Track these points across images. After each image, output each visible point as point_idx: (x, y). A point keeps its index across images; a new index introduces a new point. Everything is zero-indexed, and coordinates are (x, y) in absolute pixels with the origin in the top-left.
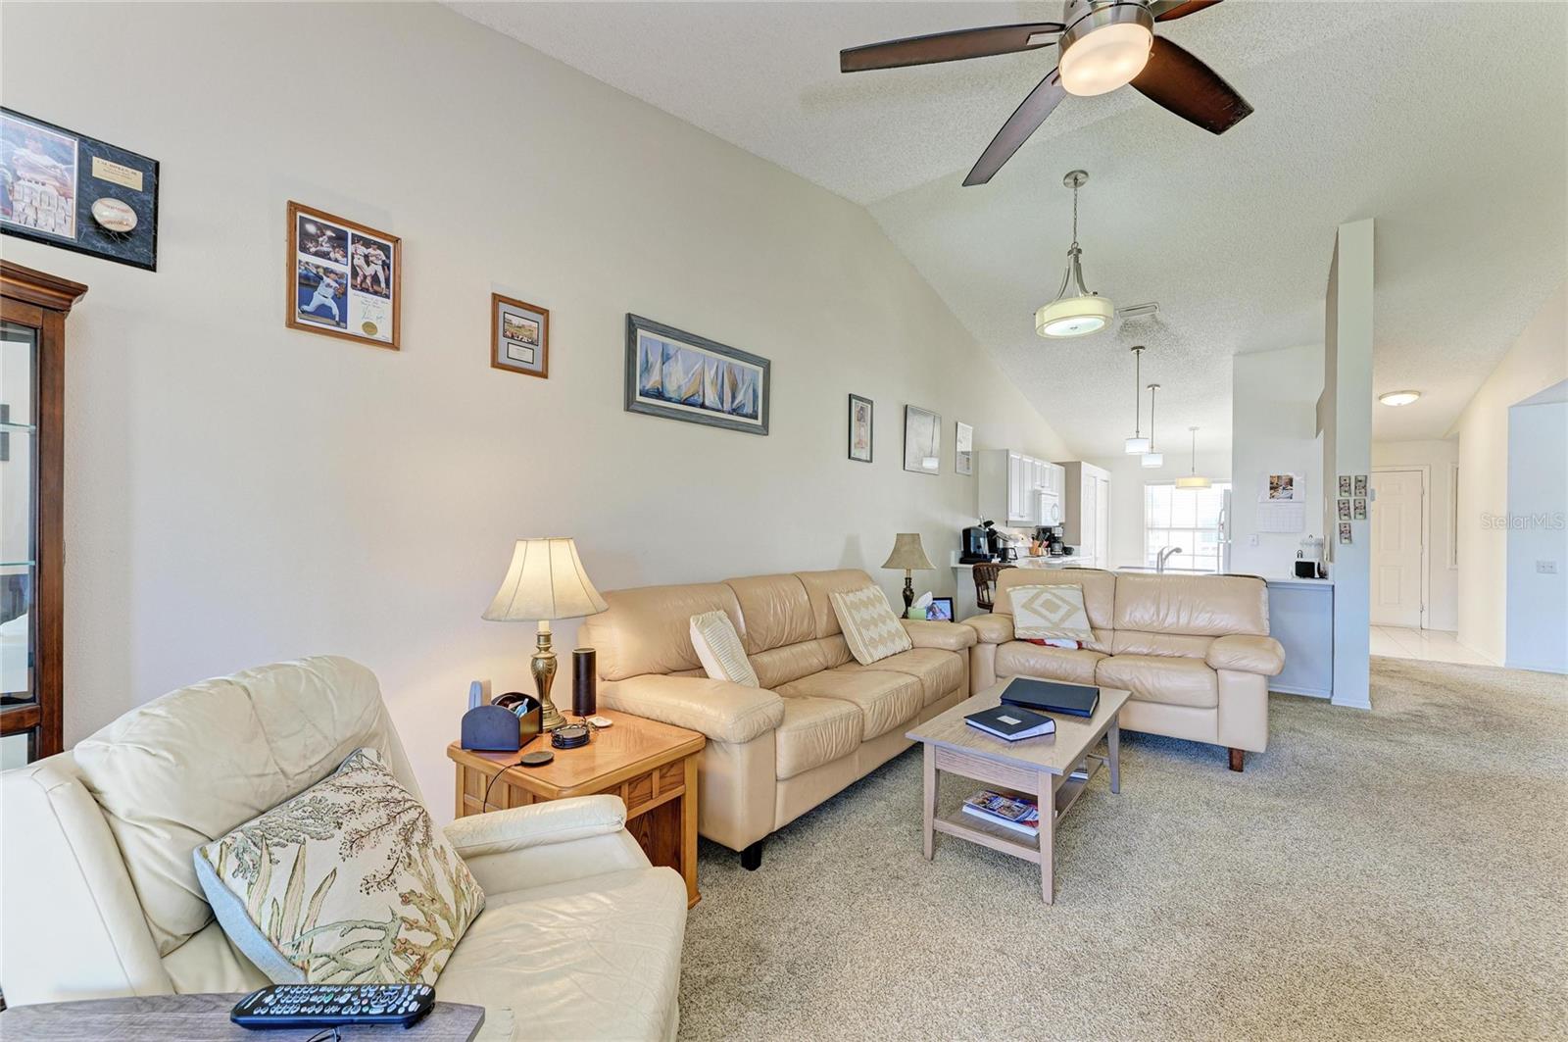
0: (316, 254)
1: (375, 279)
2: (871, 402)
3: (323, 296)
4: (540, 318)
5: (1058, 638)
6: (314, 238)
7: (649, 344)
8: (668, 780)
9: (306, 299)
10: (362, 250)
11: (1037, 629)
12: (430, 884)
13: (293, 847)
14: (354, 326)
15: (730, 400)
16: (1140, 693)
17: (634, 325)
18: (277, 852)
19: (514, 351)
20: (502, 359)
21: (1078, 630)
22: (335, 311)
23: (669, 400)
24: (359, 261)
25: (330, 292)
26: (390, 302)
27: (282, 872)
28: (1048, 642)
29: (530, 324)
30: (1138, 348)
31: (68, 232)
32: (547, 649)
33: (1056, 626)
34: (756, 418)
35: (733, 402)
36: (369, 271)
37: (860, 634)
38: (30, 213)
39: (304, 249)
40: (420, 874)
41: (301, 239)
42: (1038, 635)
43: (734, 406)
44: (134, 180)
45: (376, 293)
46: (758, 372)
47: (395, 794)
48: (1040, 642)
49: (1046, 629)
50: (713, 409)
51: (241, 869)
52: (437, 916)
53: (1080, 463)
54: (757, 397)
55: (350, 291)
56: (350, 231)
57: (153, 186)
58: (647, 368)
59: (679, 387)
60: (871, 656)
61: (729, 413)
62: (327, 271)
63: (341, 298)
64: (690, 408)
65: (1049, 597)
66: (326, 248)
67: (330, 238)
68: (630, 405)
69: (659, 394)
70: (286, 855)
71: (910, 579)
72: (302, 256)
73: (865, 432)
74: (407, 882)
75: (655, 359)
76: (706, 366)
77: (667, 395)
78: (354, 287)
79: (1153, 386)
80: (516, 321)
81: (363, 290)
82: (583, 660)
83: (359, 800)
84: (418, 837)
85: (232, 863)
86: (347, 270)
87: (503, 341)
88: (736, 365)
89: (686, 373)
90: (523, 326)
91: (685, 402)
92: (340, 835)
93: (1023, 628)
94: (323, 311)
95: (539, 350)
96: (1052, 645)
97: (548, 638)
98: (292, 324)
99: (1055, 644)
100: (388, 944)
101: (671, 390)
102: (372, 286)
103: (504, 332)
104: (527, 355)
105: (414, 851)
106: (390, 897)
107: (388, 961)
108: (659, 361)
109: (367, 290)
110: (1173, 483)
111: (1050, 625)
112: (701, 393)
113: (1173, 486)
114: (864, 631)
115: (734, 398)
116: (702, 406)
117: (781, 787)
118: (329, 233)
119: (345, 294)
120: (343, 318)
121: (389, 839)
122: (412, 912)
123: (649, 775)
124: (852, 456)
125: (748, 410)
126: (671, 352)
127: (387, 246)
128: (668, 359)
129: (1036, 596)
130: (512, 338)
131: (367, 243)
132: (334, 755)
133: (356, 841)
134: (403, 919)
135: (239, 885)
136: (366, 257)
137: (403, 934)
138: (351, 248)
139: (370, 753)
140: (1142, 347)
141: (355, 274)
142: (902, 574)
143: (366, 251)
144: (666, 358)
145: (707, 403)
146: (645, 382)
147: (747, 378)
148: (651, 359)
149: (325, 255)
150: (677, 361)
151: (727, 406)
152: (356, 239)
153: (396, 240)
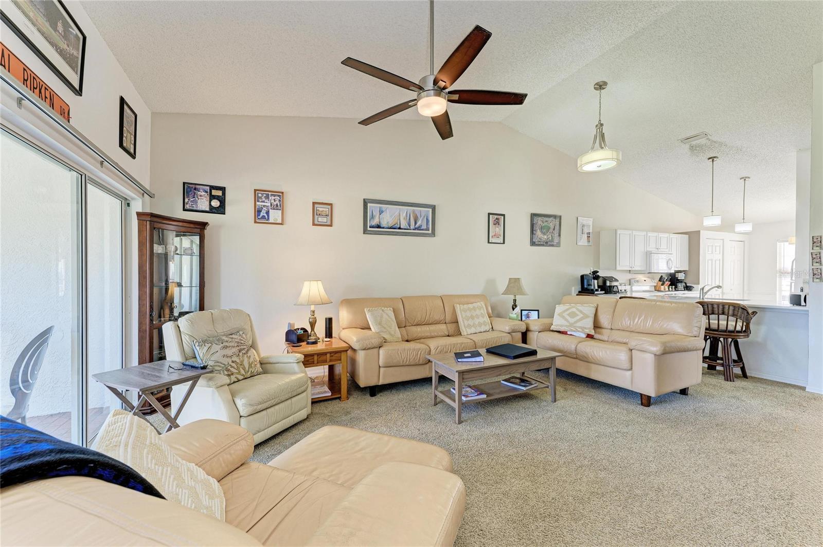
0: (262, 202)
1: (277, 205)
2: (504, 215)
3: (263, 213)
4: (329, 207)
5: (572, 331)
6: (261, 198)
7: (373, 209)
8: (333, 358)
9: (259, 215)
10: (273, 198)
11: (562, 326)
12: (242, 362)
13: (210, 345)
14: (271, 220)
15: (414, 224)
16: (594, 360)
17: (366, 202)
18: (206, 344)
19: (320, 219)
20: (316, 222)
21: (584, 327)
22: (266, 217)
23: (383, 228)
24: (273, 201)
25: (265, 212)
26: (281, 211)
27: (206, 348)
28: (568, 333)
29: (325, 209)
30: (712, 159)
31: (208, 209)
32: (313, 315)
33: (571, 325)
34: (429, 230)
35: (415, 225)
36: (275, 203)
37: (464, 323)
38: (201, 206)
39: (258, 201)
40: (240, 359)
41: (257, 199)
42: (562, 329)
43: (417, 226)
44: (219, 193)
45: (277, 209)
46: (429, 211)
47: (242, 342)
48: (564, 333)
49: (566, 326)
50: (405, 229)
51: (199, 346)
52: (241, 369)
53: (700, 231)
54: (429, 221)
55: (270, 210)
56: (270, 193)
57: (224, 194)
58: (373, 217)
59: (388, 223)
60: (467, 332)
61: (414, 230)
62: (264, 206)
63: (268, 213)
64: (395, 230)
65: (574, 310)
66: (264, 199)
67: (265, 197)
68: (365, 231)
69: (379, 227)
70: (208, 345)
71: (516, 300)
72: (258, 203)
73: (499, 230)
74: (235, 359)
75: (376, 213)
76: (401, 213)
77: (382, 226)
78: (271, 209)
79: (744, 179)
80: (321, 209)
81: (273, 209)
82: (327, 320)
83: (230, 340)
84: (244, 352)
85: (197, 344)
86: (269, 204)
87: (316, 217)
88: (417, 210)
89: (391, 216)
90: (323, 211)
91: (390, 228)
92: (222, 345)
93: (555, 325)
94: (263, 217)
95: (329, 218)
96: (571, 335)
97: (314, 312)
98: (255, 222)
99: (573, 334)
100: (225, 368)
101: (384, 224)
102: (276, 208)
103: (317, 213)
104: (325, 220)
105: (241, 354)
106: (230, 360)
107: (223, 371)
108: (378, 213)
109: (275, 209)
110: (787, 241)
111: (568, 324)
112: (399, 223)
113: (788, 243)
114: (466, 322)
115: (416, 223)
116: (400, 228)
117: (382, 370)
118: (265, 195)
119: (269, 211)
120: (269, 219)
121: (235, 350)
122: (233, 365)
123: (325, 354)
124: (490, 242)
125: (424, 227)
126: (384, 209)
127: (280, 195)
128: (382, 212)
129: (567, 310)
130: (320, 215)
131: (275, 196)
132: (231, 331)
133: (226, 347)
134: (230, 365)
135: (198, 348)
136: (274, 199)
137: (229, 368)
138: (270, 198)
139: (241, 333)
140: (715, 157)
141: (271, 205)
142: (512, 297)
143: (274, 198)
144: (381, 212)
145: (402, 227)
146: (372, 222)
147: (423, 214)
148: (374, 214)
149: (264, 202)
150: (386, 212)
151: (412, 227)
152: (272, 195)
153: (282, 193)
